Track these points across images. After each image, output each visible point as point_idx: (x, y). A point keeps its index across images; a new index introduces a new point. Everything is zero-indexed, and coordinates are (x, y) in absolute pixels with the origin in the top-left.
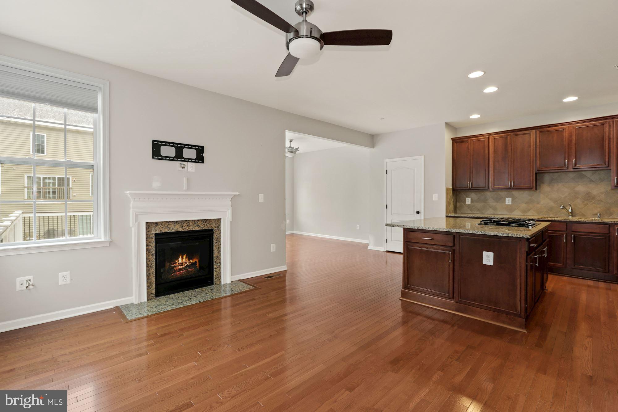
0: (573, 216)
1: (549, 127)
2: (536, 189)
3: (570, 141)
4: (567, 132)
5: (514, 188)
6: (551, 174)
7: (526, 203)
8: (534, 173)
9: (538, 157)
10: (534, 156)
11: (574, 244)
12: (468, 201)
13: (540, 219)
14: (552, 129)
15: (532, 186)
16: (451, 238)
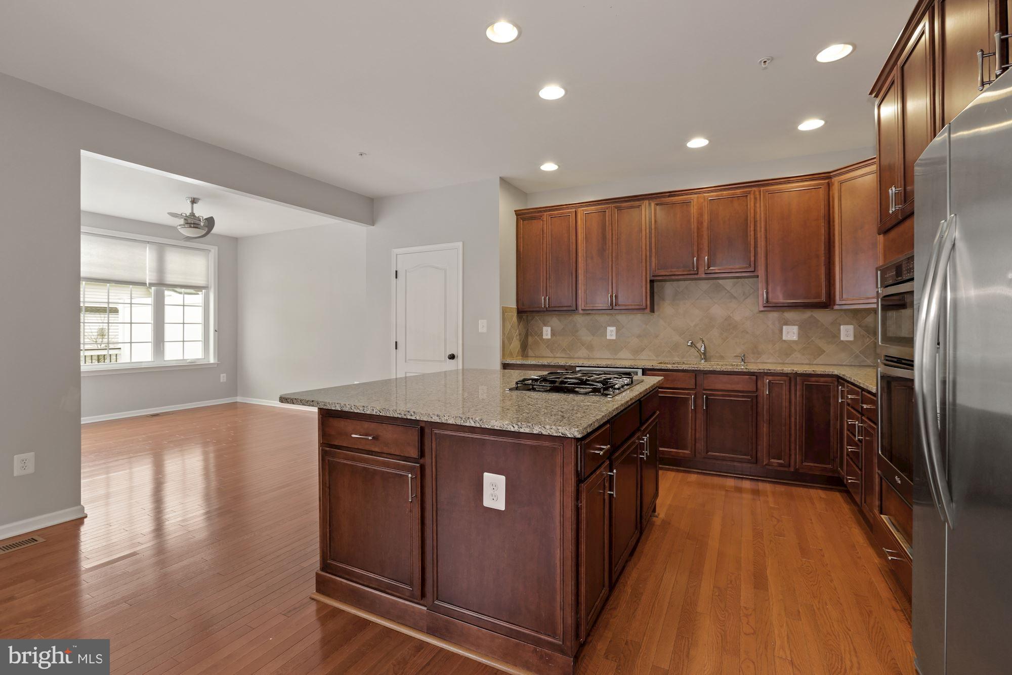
0: (706, 359)
1: (669, 196)
2: (652, 310)
3: (700, 223)
4: (696, 207)
5: (617, 308)
6: (675, 283)
7: (639, 336)
8: (648, 281)
9: (653, 250)
10: (648, 248)
11: (707, 412)
12: (547, 333)
13: (655, 368)
14: (674, 201)
15: (644, 304)
16: (413, 436)
